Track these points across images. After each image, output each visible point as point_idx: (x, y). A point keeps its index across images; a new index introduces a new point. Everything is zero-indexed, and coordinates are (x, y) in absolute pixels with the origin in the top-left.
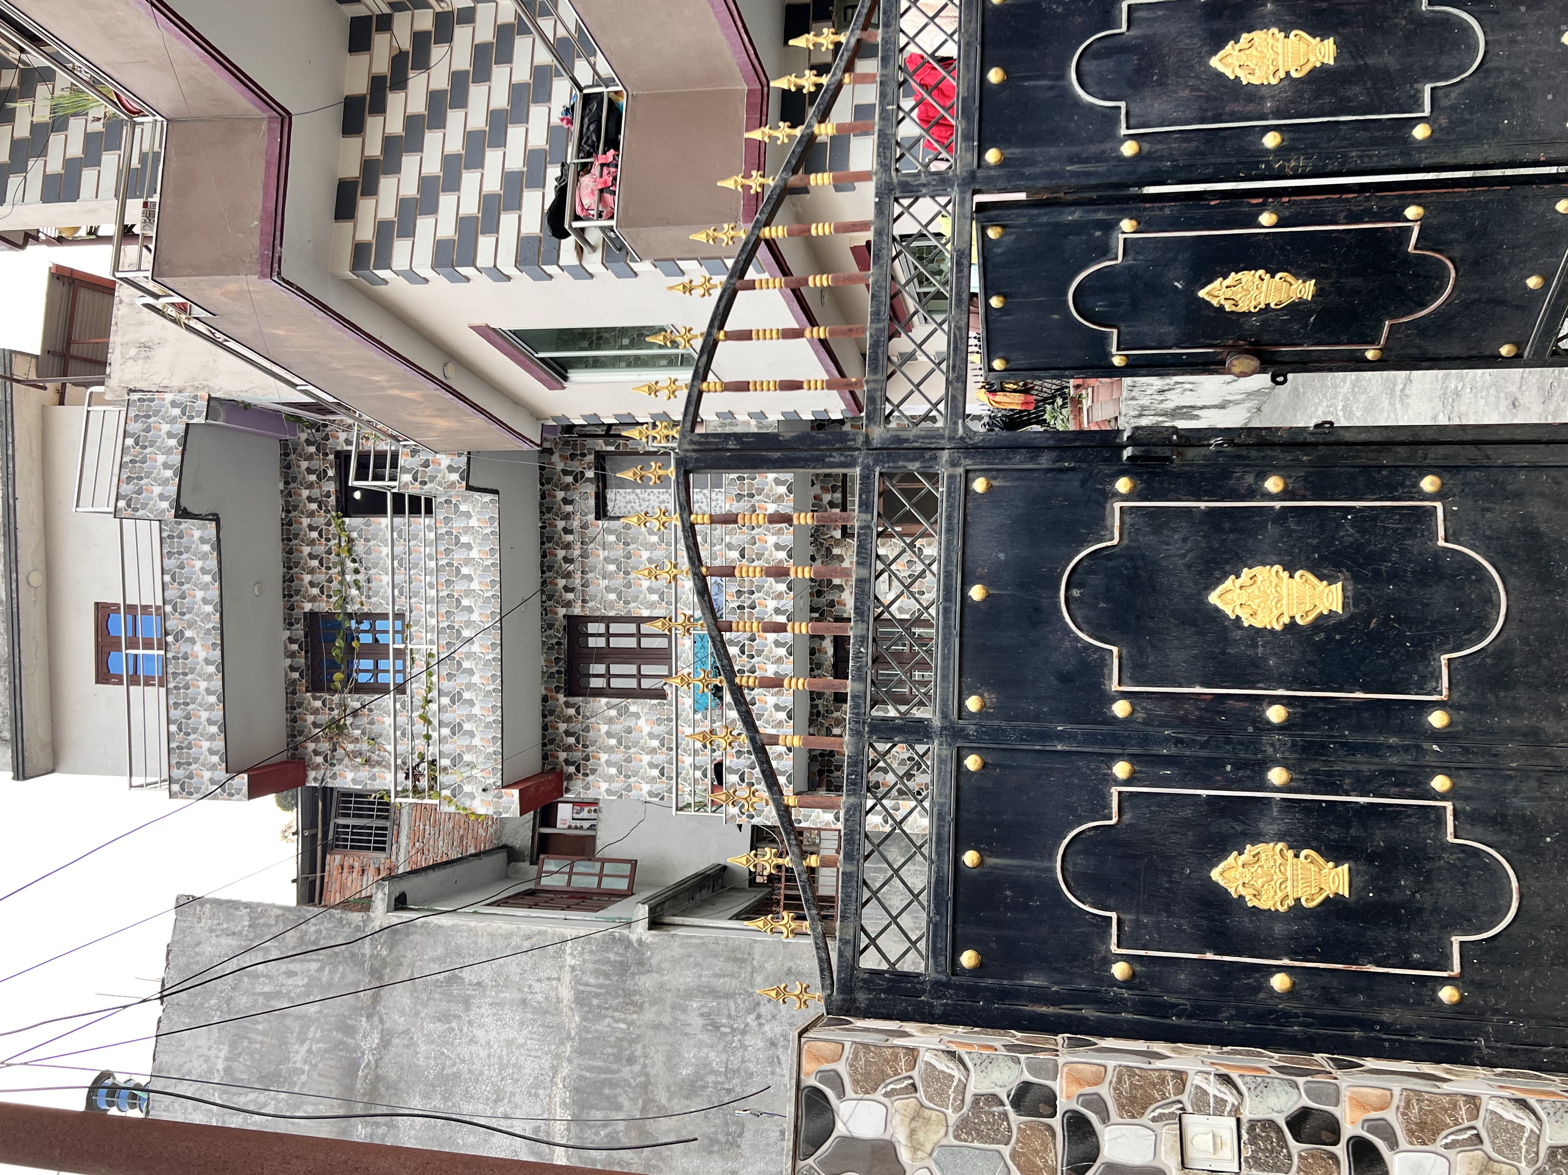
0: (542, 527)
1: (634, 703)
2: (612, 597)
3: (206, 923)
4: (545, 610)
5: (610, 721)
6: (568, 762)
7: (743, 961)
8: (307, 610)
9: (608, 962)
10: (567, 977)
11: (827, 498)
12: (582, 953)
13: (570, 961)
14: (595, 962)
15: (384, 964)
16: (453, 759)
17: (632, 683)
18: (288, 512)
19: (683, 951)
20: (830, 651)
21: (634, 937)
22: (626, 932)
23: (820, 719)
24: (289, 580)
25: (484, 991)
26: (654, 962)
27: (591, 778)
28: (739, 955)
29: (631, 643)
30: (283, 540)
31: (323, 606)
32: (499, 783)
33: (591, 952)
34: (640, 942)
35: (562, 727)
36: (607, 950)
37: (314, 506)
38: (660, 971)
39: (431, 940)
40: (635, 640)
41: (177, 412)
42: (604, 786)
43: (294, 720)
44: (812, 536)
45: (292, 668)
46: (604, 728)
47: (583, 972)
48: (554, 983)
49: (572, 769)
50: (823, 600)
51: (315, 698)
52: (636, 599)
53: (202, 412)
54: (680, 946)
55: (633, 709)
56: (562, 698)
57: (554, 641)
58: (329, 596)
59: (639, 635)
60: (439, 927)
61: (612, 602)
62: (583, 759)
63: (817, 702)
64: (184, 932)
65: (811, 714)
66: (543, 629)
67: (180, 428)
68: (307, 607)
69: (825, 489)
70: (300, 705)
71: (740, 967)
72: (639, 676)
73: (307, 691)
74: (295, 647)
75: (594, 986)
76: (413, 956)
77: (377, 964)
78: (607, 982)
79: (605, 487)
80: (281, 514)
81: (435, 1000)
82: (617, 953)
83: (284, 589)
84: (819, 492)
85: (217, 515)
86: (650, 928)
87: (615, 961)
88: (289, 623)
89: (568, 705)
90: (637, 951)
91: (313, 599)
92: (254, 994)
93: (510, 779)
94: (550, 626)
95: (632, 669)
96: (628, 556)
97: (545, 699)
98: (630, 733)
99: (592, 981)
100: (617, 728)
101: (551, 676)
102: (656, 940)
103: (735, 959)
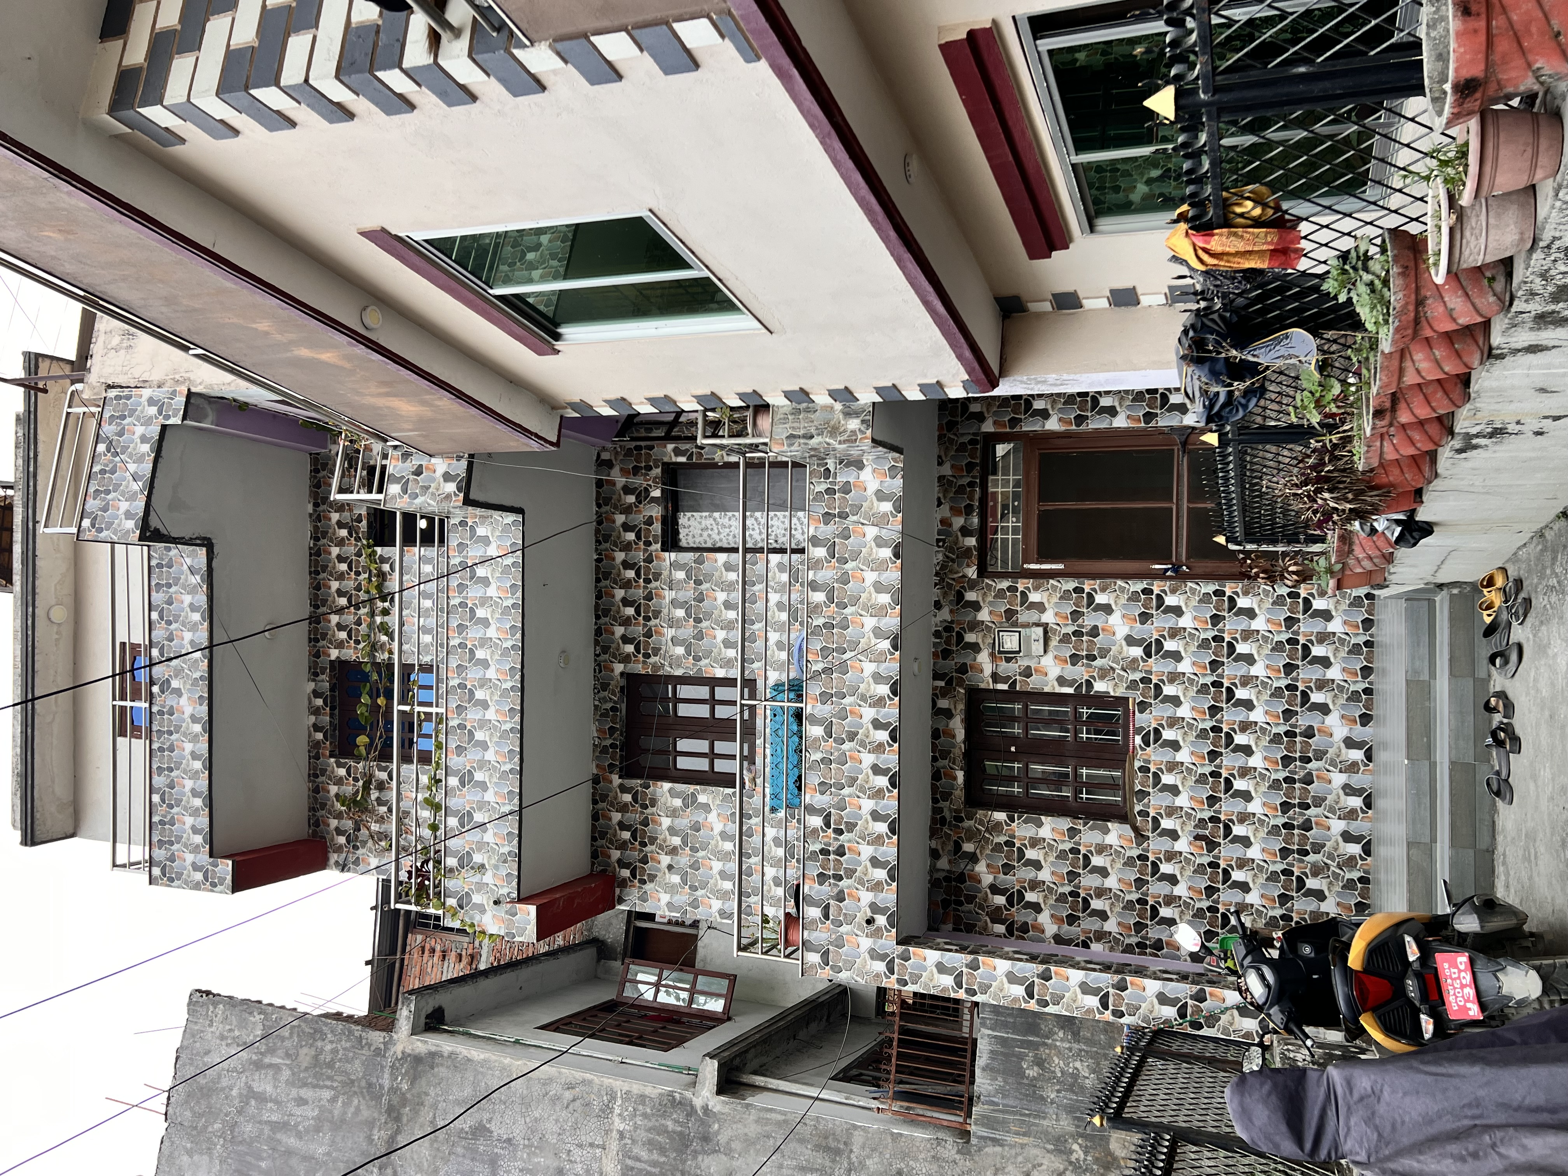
0: (597, 560)
1: (704, 791)
2: (680, 650)
3: (218, 1027)
4: (599, 665)
5: (673, 813)
6: (622, 864)
7: (838, 1152)
8: (333, 658)
9: (664, 1131)
10: (614, 1146)
11: (958, 522)
12: (634, 1115)
13: (618, 1124)
14: (649, 1130)
15: (404, 1102)
16: (461, 859)
17: (702, 765)
18: (317, 539)
19: (759, 1129)
20: (960, 734)
21: (698, 1102)
22: (688, 1094)
23: (946, 829)
24: (315, 620)
25: (515, 1150)
26: (723, 1139)
27: (648, 887)
28: (833, 1144)
29: (703, 711)
30: (310, 573)
31: (350, 654)
32: (515, 895)
33: (645, 1116)
34: (706, 1109)
35: (616, 817)
36: (664, 1116)
37: (344, 533)
38: (728, 1152)
39: (459, 1076)
40: (707, 708)
41: (153, 410)
42: (665, 898)
43: (316, 790)
44: (937, 574)
45: (317, 728)
46: (666, 822)
47: (634, 1141)
48: (598, 1151)
49: (626, 873)
50: (950, 664)
51: (339, 765)
52: (708, 654)
53: (180, 410)
54: (757, 1121)
55: (702, 798)
56: (616, 780)
57: (609, 705)
58: (357, 642)
59: (713, 702)
60: (469, 1060)
61: (678, 657)
62: (640, 861)
63: (942, 804)
64: (193, 1036)
65: (934, 821)
66: (597, 690)
67: (154, 431)
68: (334, 654)
69: (955, 511)
70: (323, 772)
71: (834, 1161)
72: (712, 756)
73: (331, 756)
74: (319, 702)
75: (645, 1162)
76: (437, 1095)
77: (395, 1100)
78: (662, 1159)
79: (676, 509)
80: (308, 542)
81: (458, 1156)
82: (676, 1121)
83: (310, 632)
84: (947, 514)
85: (209, 539)
86: (720, 1091)
87: (674, 1132)
88: (314, 674)
89: (624, 789)
90: (702, 1122)
91: (340, 645)
92: (260, 1122)
93: (531, 887)
94: (605, 686)
95: (702, 746)
96: (700, 599)
97: (596, 780)
98: (698, 830)
99: (644, 1154)
100: (683, 823)
101: (604, 750)
102: (726, 1110)
103: (827, 1149)
